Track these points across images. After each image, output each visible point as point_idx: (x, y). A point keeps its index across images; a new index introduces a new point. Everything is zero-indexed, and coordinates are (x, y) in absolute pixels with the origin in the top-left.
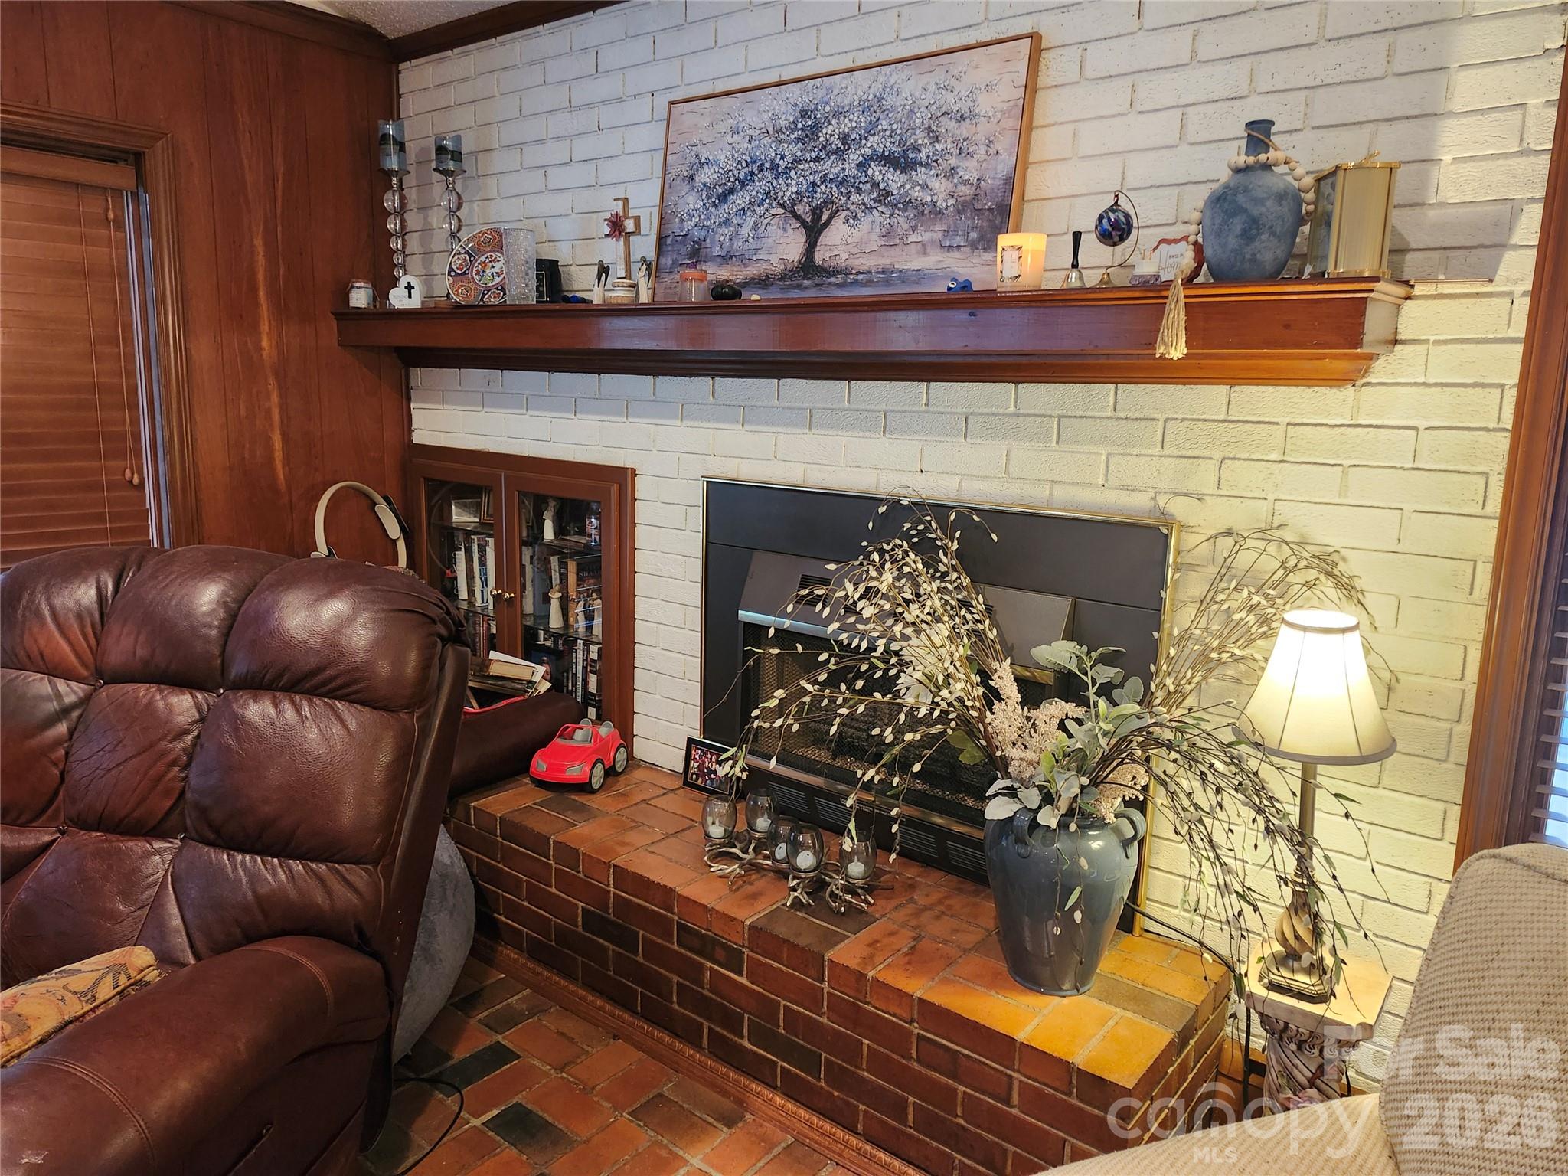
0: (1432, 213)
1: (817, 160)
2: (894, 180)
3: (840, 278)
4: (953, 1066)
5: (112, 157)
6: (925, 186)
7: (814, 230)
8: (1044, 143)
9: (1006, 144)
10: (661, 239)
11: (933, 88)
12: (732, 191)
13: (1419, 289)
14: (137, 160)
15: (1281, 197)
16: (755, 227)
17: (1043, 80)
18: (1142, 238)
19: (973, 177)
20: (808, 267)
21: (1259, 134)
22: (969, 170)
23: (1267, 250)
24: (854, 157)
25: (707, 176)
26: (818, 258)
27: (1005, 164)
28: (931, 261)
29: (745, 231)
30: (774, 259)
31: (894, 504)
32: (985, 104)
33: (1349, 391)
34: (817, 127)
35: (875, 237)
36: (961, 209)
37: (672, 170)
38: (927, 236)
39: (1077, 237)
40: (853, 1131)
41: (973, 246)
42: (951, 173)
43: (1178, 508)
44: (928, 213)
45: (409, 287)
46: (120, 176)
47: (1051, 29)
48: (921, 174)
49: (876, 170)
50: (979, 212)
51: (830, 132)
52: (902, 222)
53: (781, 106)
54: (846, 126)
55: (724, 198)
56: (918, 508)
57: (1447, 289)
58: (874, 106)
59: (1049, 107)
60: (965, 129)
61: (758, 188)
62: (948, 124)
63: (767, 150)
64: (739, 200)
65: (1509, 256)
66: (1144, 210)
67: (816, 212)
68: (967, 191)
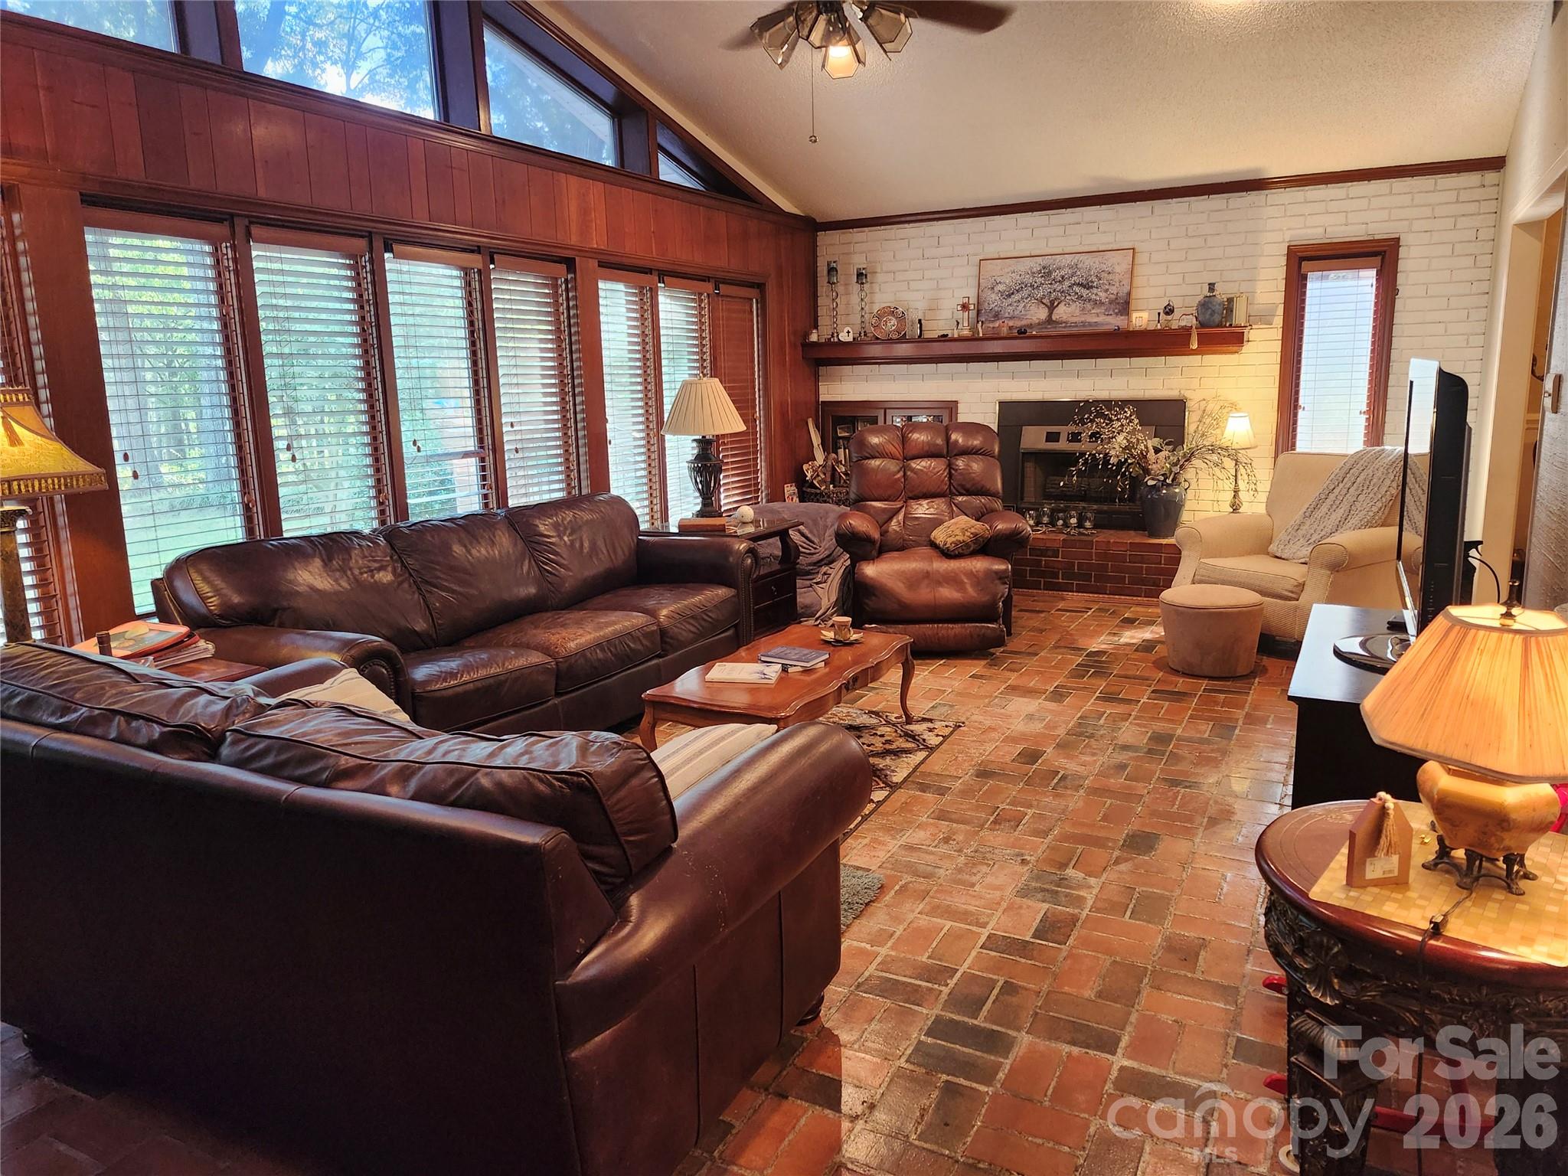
0: (1256, 306)
1: (1051, 284)
2: (1084, 292)
3: (1064, 325)
4: (1142, 560)
5: (752, 285)
6: (1096, 295)
7: (1051, 308)
8: (1137, 281)
9: (1126, 282)
10: (979, 312)
11: (1097, 262)
12: (1013, 294)
13: (1254, 327)
14: (760, 287)
15: (1220, 305)
16: (1025, 306)
17: (1136, 262)
18: (1177, 314)
19: (1115, 293)
20: (1049, 320)
21: (1212, 287)
22: (1113, 290)
23: (1217, 318)
24: (1067, 283)
25: (1001, 287)
26: (1054, 318)
27: (1126, 289)
28: (1101, 319)
29: (1020, 308)
30: (1034, 318)
31: (1087, 402)
32: (1118, 269)
33: (1237, 355)
34: (1050, 273)
35: (1077, 311)
36: (1111, 302)
37: (983, 285)
38: (1099, 311)
39: (1159, 314)
40: (1106, 594)
41: (1117, 314)
42: (1107, 290)
43: (1188, 394)
44: (1097, 303)
45: (848, 332)
46: (753, 293)
47: (1139, 247)
48: (1095, 291)
49: (1077, 289)
50: (1118, 303)
51: (1056, 274)
52: (1088, 306)
53: (1035, 264)
54: (1062, 273)
55: (1009, 296)
56: (1096, 402)
57: (1261, 326)
58: (1075, 267)
59: (1138, 270)
60: (1110, 277)
61: (1025, 293)
62: (1104, 275)
63: (1029, 280)
64: (1017, 297)
65: (1276, 318)
66: (1176, 303)
67: (1052, 303)
68: (1113, 297)
